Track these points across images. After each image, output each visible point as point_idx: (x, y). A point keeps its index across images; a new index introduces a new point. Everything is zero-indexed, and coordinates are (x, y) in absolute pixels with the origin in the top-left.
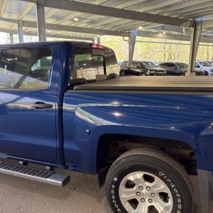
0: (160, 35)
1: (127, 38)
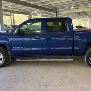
0: (39, 15)
1: (28, 16)
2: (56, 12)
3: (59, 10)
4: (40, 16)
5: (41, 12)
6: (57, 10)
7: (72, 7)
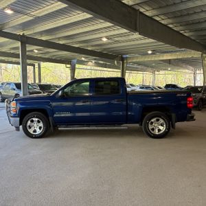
2: (123, 59)
3: (127, 56)
4: (92, 66)
5: (95, 59)
6: (124, 56)
7: (150, 52)
